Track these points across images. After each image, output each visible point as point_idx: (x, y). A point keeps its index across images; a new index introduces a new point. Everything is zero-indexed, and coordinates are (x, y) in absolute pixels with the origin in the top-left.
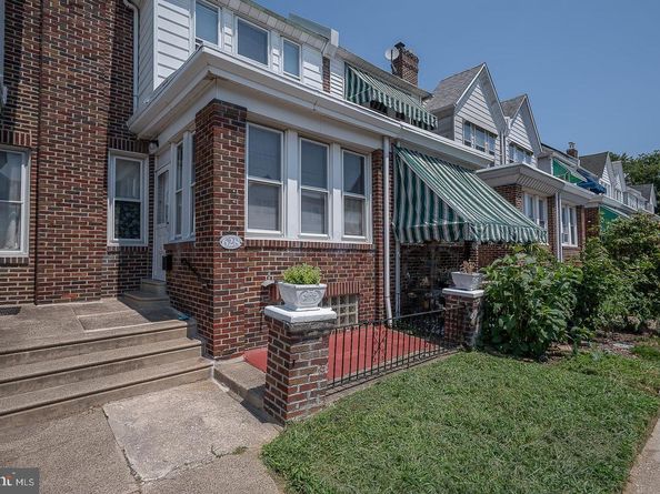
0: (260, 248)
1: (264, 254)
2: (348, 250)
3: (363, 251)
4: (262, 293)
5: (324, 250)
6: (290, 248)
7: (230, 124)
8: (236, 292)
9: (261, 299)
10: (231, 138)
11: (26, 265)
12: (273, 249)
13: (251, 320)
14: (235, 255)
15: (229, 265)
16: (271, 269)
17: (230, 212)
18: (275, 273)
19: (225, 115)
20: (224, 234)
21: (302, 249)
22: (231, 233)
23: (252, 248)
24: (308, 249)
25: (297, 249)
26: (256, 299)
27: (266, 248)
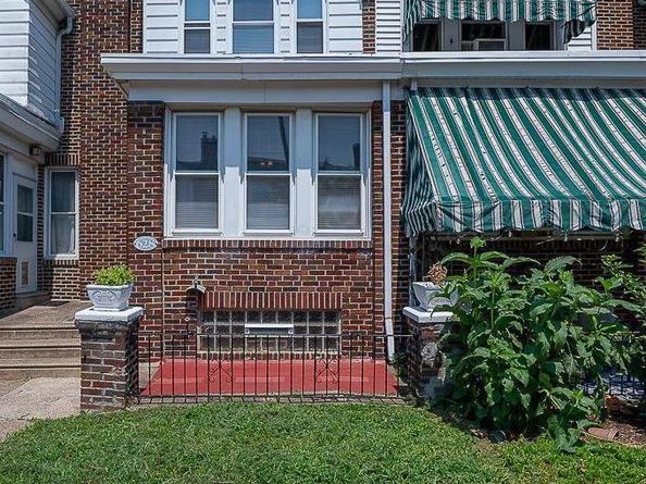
0: (185, 249)
1: (189, 256)
2: (321, 250)
3: (349, 251)
4: (187, 299)
5: (278, 250)
6: (225, 249)
7: (145, 122)
8: (152, 295)
9: (186, 305)
10: (146, 136)
11: (77, 266)
12: (202, 249)
13: (175, 327)
14: (150, 257)
15: (145, 267)
16: (200, 272)
17: (145, 213)
18: (204, 277)
19: (139, 115)
20: (139, 235)
21: (242, 249)
22: (146, 235)
23: (176, 249)
24: (252, 250)
25: (235, 250)
26: (182, 305)
27: (192, 249)
